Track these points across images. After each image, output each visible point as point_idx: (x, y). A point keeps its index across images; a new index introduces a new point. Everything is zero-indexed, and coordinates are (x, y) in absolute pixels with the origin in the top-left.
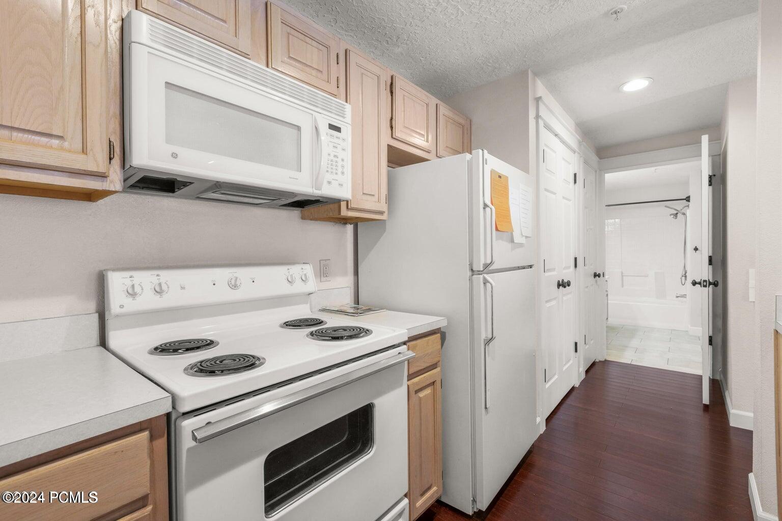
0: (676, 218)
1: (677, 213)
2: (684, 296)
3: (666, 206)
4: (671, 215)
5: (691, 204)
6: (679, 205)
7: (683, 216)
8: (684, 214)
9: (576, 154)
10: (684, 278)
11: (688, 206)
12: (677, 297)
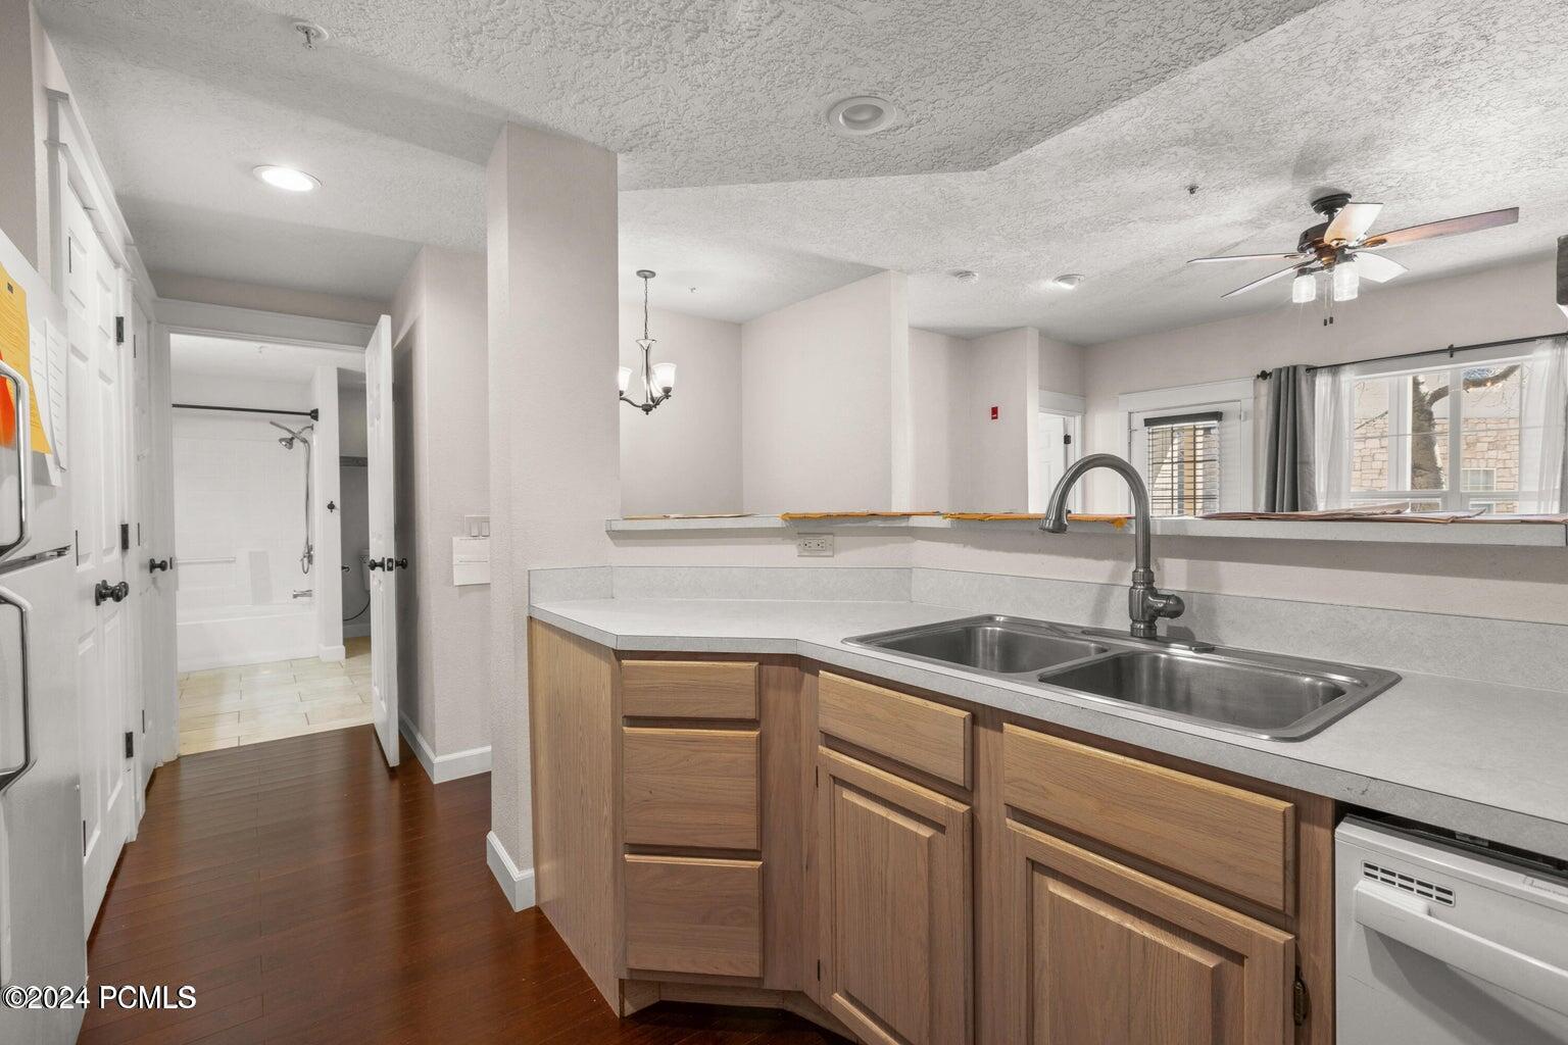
0: (290, 448)
1: (292, 439)
2: (308, 593)
3: (272, 423)
4: (281, 440)
5: (317, 425)
6: (296, 424)
7: (302, 444)
8: (305, 441)
9: (121, 270)
10: (306, 560)
11: (312, 427)
12: (295, 596)
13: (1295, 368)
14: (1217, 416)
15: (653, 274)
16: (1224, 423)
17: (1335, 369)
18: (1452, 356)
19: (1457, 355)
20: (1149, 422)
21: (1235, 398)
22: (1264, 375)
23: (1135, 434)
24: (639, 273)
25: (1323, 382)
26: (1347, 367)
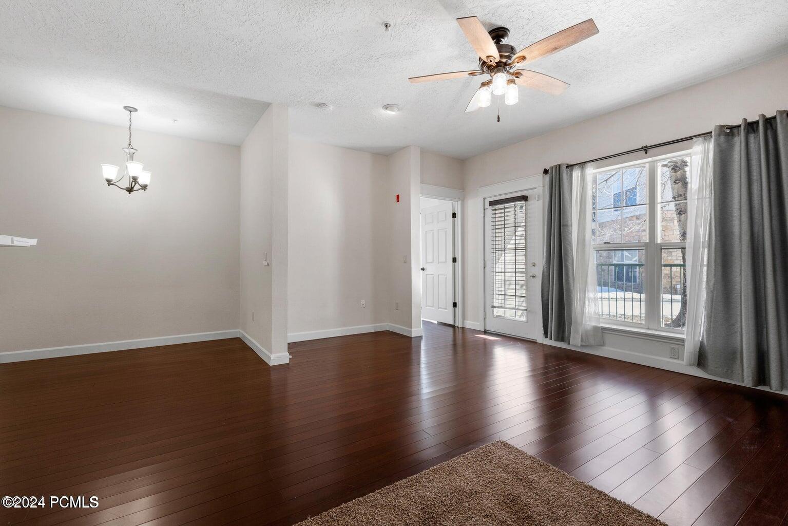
13: (560, 165)
14: (525, 198)
15: (136, 110)
16: (528, 202)
17: (582, 165)
18: (646, 153)
19: (650, 151)
20: (492, 203)
21: (533, 186)
22: (546, 172)
23: (487, 211)
24: (125, 108)
25: (576, 173)
26: (589, 164)
